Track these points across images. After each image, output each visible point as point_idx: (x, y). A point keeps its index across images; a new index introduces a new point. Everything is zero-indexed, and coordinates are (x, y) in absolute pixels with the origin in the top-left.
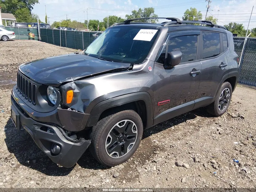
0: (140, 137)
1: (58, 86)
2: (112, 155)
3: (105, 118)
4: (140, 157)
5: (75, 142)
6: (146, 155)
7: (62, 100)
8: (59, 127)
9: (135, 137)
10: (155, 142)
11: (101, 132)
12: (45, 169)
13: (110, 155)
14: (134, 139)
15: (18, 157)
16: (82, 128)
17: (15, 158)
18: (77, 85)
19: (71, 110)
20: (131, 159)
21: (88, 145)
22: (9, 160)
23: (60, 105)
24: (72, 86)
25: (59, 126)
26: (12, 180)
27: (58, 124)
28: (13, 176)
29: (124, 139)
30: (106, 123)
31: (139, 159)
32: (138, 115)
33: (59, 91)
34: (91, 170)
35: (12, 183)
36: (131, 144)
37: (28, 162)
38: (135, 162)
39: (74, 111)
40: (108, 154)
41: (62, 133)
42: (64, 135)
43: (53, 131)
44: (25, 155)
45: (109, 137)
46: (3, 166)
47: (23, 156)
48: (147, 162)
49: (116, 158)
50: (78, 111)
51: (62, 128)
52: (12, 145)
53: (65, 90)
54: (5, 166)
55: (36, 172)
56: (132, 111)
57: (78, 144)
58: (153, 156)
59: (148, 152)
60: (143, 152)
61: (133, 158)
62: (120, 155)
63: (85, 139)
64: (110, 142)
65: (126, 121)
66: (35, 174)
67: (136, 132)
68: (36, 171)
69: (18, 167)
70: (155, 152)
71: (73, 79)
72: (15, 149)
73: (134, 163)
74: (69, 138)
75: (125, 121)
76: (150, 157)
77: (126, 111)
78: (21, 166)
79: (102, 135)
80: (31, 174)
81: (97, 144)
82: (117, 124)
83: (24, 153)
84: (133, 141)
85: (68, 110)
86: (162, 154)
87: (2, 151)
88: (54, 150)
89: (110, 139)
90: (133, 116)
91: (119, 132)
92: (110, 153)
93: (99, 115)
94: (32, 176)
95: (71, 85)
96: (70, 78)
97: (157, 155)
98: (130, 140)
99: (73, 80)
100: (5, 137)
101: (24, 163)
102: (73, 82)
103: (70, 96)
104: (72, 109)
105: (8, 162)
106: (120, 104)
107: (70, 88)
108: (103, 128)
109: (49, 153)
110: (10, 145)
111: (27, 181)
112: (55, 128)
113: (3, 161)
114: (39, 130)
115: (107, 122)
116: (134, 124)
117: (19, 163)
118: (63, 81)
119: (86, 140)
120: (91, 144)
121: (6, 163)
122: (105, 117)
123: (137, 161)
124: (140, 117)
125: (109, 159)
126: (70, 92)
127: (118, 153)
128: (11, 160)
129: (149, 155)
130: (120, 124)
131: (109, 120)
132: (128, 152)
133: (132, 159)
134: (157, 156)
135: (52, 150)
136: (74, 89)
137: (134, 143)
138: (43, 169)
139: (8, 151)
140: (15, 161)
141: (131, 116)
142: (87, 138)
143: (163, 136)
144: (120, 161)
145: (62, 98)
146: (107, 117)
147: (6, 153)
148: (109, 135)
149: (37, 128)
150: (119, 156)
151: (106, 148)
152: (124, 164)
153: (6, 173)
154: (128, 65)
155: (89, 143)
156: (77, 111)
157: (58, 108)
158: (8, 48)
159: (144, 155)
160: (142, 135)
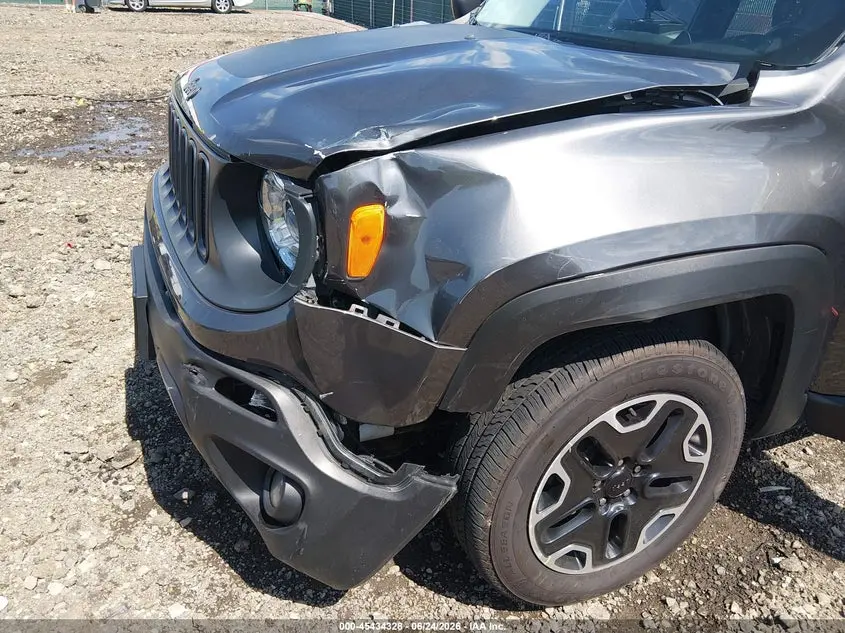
0: (717, 484)
1: (306, 177)
2: (560, 562)
3: (546, 376)
4: (698, 575)
5: (376, 481)
6: (728, 568)
7: (324, 256)
8: (301, 394)
9: (690, 479)
10: (773, 496)
11: (514, 451)
12: (246, 544)
13: (550, 561)
14: (682, 487)
15: (154, 464)
16: (417, 413)
17: (141, 468)
18: (412, 174)
19: (364, 316)
20: (646, 580)
21: (442, 504)
22: (116, 474)
23: (311, 283)
24: (384, 179)
25: (304, 390)
26: (102, 576)
27: (300, 379)
28: (109, 559)
29: (635, 486)
30: (551, 406)
31: (692, 584)
32: (733, 372)
33: (308, 207)
34: (443, 598)
35: (95, 597)
36: (662, 512)
37: (185, 495)
38: (671, 602)
39: (382, 320)
40: (540, 555)
41: (316, 424)
42: (322, 437)
43: (271, 411)
44: (183, 459)
45: (555, 477)
46: (86, 498)
47: (173, 460)
48: (737, 617)
49: (576, 572)
50: (403, 327)
51: (317, 399)
52: (147, 404)
53: (339, 199)
54: (95, 500)
55: (206, 555)
56: (704, 350)
57: (389, 493)
58: (768, 581)
59: (738, 551)
60: (713, 549)
61: (660, 573)
62: (600, 558)
63: (431, 470)
64: (556, 499)
65: (662, 399)
66: (201, 566)
67: (704, 458)
68: (205, 550)
69: (140, 513)
70: (777, 560)
71: (392, 141)
72: (154, 423)
73: (664, 602)
74: (347, 455)
75: (654, 403)
76: (752, 587)
77: (672, 346)
78: (153, 513)
79: (520, 466)
80: (181, 565)
81: (485, 508)
82: (610, 417)
83: (179, 450)
84: (678, 500)
85: (352, 312)
86: (818, 578)
87: (105, 422)
88: (276, 496)
89: (561, 484)
90: (706, 381)
91: (613, 452)
92: (548, 550)
93: (518, 359)
94: (186, 577)
95: (379, 173)
96: (376, 134)
97: (788, 580)
98: (665, 492)
99: (386, 145)
100: (131, 363)
101: (166, 500)
102: (391, 155)
103: (366, 239)
104: (375, 311)
105: (110, 482)
106: (650, 308)
107: (372, 194)
108: (530, 427)
109: (252, 502)
110: (140, 399)
111: (158, 601)
112: (281, 396)
113: (94, 473)
114: (210, 392)
115: (555, 401)
116: (702, 419)
117: (149, 494)
118: (334, 149)
119: (434, 478)
120: (456, 495)
121: (104, 484)
122: (546, 368)
123: (680, 597)
124: (740, 386)
125: (541, 579)
126: (369, 216)
127: (588, 552)
128: (124, 473)
129: (744, 571)
130: (623, 416)
131: (568, 390)
132: (640, 546)
133: (653, 578)
134: (792, 585)
135: (266, 493)
136: (392, 201)
137: (678, 511)
138: (237, 548)
139: (125, 425)
140: (136, 480)
141: (695, 375)
142: (436, 468)
143: (818, 467)
144: (594, 585)
145: (323, 243)
146: (555, 371)
147: (116, 436)
148: (556, 468)
149: (202, 384)
150: (594, 565)
151: (531, 527)
152: (613, 601)
153: (89, 533)
154: (726, 74)
155: (446, 493)
156: (397, 326)
157: (300, 299)
158: (225, 34)
159: (721, 570)
160: (729, 474)
